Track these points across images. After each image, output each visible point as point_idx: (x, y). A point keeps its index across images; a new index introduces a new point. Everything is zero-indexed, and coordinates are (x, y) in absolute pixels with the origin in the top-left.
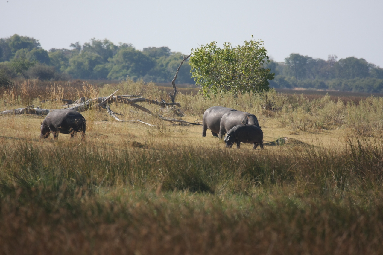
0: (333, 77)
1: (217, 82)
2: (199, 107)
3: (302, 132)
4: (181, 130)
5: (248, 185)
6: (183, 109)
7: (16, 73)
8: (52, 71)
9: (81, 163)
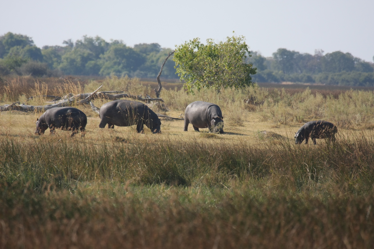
0: (320, 71)
1: (200, 77)
2: (183, 102)
3: (283, 125)
4: (163, 125)
5: (225, 178)
6: (168, 104)
7: (9, 70)
8: (45, 68)
9: (62, 158)
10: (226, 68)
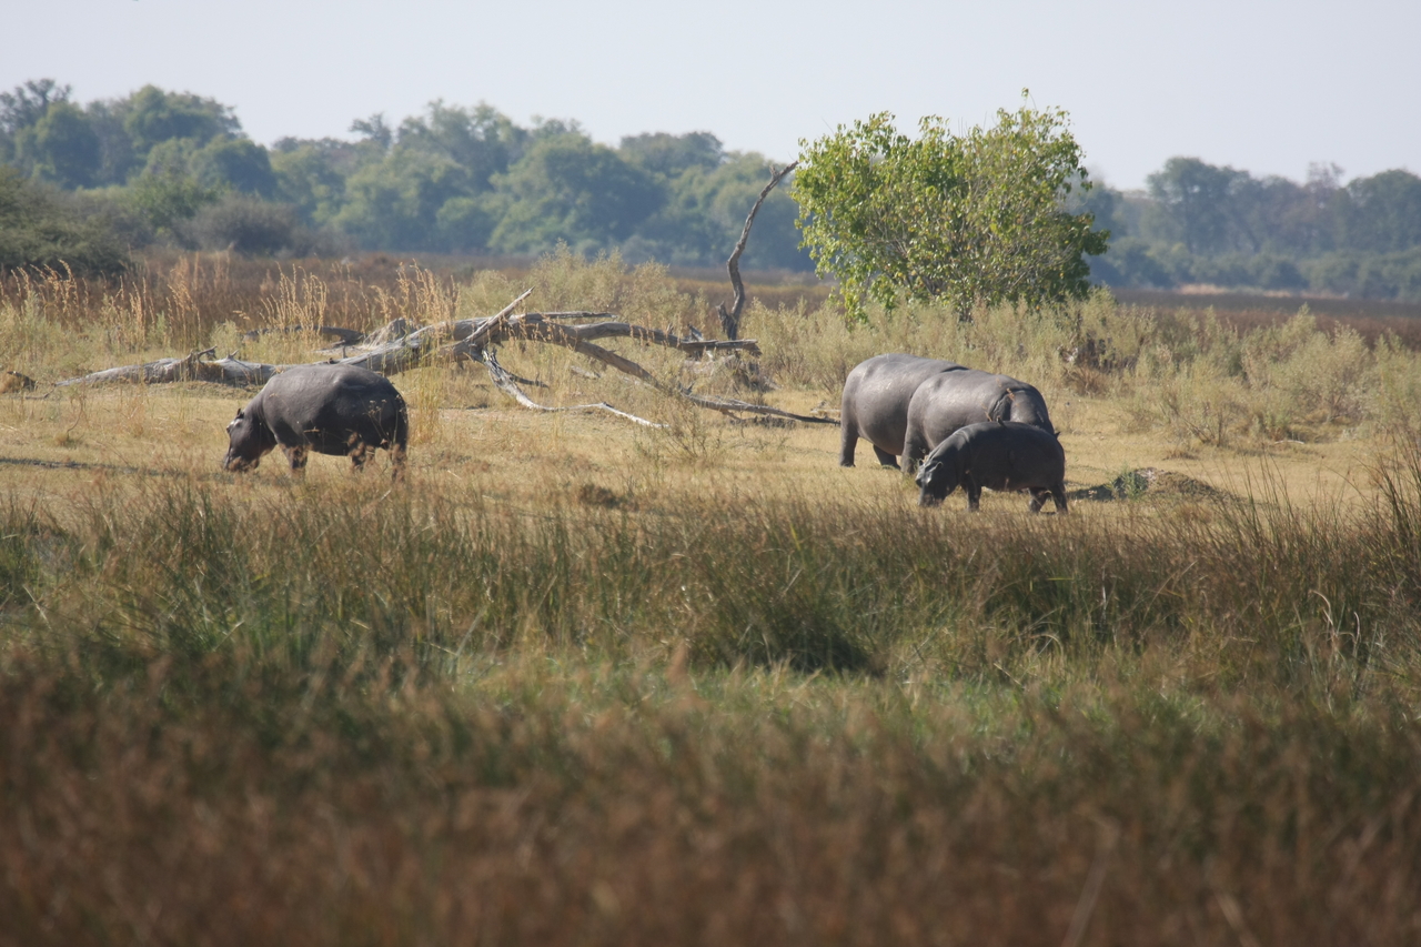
0: (1328, 245)
1: (894, 263)
2: (829, 357)
3: (1211, 449)
4: (760, 441)
5: (1010, 645)
6: (770, 364)
7: (150, 228)
8: (285, 221)
9: (391, 563)
10: (993, 227)
